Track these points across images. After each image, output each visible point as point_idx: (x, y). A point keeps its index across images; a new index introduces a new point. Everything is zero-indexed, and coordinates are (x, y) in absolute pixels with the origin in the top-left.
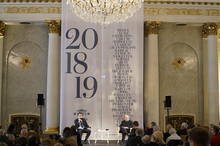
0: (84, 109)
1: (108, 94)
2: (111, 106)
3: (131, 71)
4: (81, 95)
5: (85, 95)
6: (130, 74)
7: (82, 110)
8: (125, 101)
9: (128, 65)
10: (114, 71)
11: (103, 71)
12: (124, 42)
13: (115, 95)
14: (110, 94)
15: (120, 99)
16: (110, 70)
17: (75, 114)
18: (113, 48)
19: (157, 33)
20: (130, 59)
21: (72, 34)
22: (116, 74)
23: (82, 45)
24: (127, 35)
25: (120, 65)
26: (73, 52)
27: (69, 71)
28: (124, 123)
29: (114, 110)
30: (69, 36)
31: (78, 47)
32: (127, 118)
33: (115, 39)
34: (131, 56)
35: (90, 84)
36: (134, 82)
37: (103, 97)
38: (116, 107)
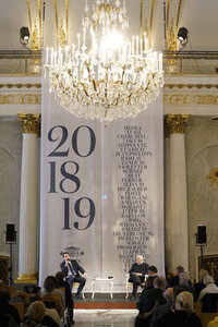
0: (75, 246)
1: (111, 223)
2: (116, 241)
3: (145, 189)
4: (71, 225)
5: (76, 225)
6: (143, 193)
7: (72, 248)
8: (137, 234)
9: (140, 180)
10: (120, 189)
11: (104, 189)
12: (134, 145)
13: (121, 224)
14: (115, 223)
15: (128, 231)
18: (118, 154)
19: (184, 132)
20: (144, 170)
21: (57, 134)
22: (124, 192)
23: (72, 151)
24: (139, 136)
25: (129, 180)
26: (59, 161)
27: (53, 190)
28: (135, 268)
29: (120, 247)
30: (53, 138)
31: (66, 154)
32: (140, 259)
33: (121, 141)
34: (146, 167)
35: (85, 209)
36: (151, 205)
37: (104, 227)
38: (124, 242)
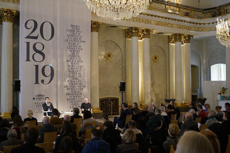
0: (42, 94)
1: (63, 80)
2: (66, 91)
3: (81, 62)
4: (40, 81)
5: (43, 81)
6: (80, 64)
7: (40, 95)
8: (77, 87)
9: (79, 56)
10: (68, 61)
11: (59, 60)
12: (76, 36)
13: (68, 81)
14: (65, 80)
15: (72, 84)
16: (65, 60)
17: (34, 99)
18: (67, 40)
19: (98, 32)
20: (81, 51)
21: (31, 25)
22: (70, 63)
23: (40, 36)
24: (78, 31)
25: (73, 56)
26: (32, 42)
27: (28, 60)
29: (68, 94)
31: (36, 38)
33: (69, 33)
34: (82, 49)
35: (48, 72)
36: (84, 70)
37: (59, 83)
38: (69, 91)
